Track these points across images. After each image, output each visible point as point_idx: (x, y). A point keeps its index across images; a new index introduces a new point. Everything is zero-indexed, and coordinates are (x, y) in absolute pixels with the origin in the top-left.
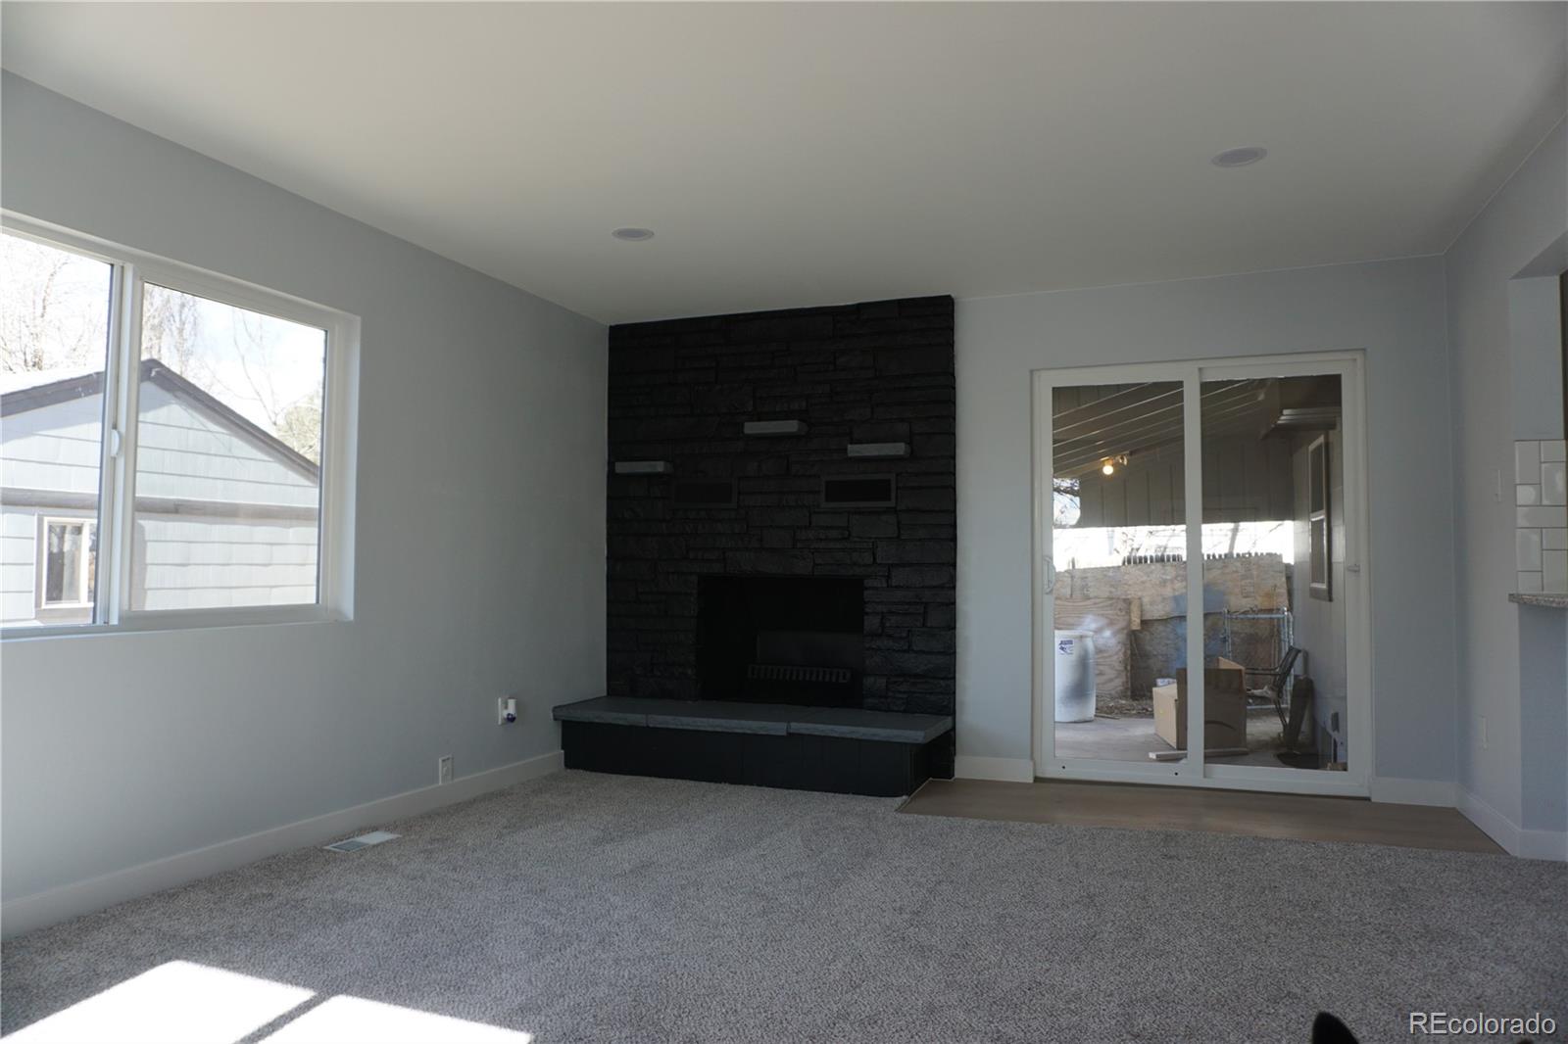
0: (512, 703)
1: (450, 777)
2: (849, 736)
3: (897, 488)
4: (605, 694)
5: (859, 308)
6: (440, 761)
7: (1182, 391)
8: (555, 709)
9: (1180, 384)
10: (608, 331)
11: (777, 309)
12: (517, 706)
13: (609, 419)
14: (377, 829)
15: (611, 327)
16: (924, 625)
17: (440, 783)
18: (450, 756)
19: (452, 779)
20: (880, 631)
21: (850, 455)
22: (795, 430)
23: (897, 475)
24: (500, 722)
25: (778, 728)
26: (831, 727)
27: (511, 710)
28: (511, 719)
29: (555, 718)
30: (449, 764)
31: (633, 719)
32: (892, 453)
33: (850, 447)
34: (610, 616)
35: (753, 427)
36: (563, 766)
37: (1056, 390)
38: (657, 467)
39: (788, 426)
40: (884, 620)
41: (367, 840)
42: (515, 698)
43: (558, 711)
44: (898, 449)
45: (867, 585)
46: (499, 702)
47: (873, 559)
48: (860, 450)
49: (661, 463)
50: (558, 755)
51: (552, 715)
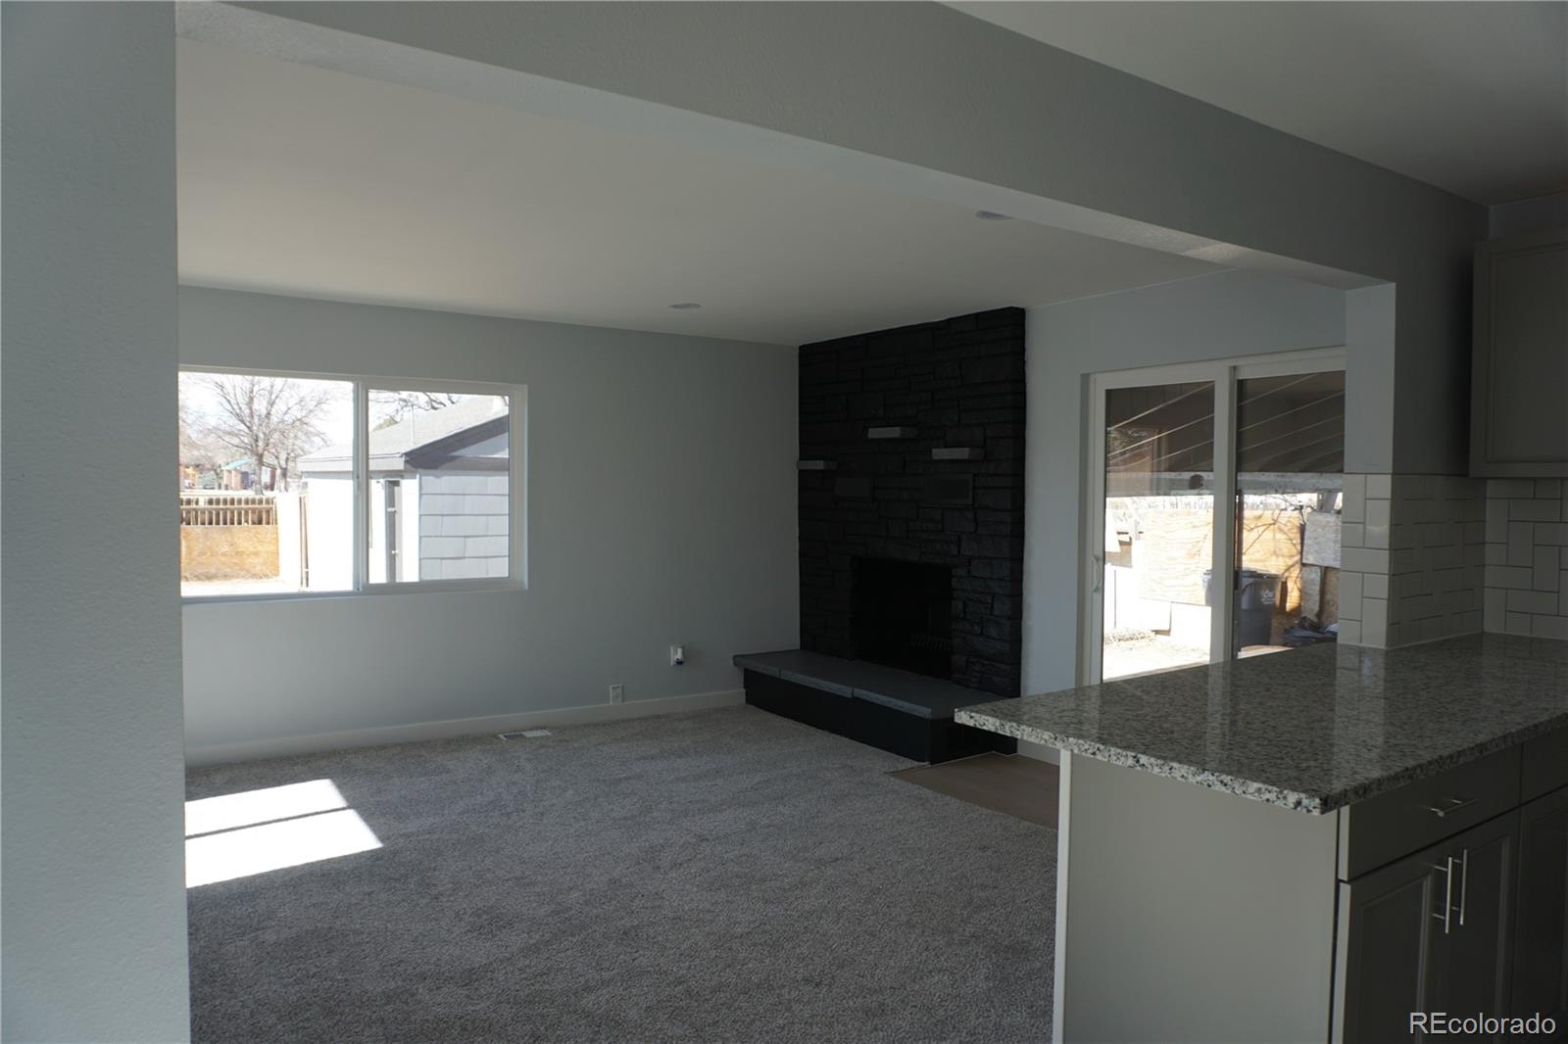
0: (680, 651)
1: (620, 699)
2: (885, 704)
3: (974, 488)
4: (799, 648)
5: (951, 322)
6: (610, 687)
7: (1213, 390)
8: (735, 657)
9: (1212, 383)
10: (798, 350)
11: (897, 326)
12: (683, 653)
13: (801, 424)
15: (801, 348)
16: (991, 614)
17: (611, 703)
18: (620, 685)
19: (623, 701)
20: (962, 616)
21: (937, 458)
22: (897, 435)
23: (975, 475)
24: (672, 664)
25: (845, 691)
26: (877, 695)
27: (679, 656)
28: (679, 663)
29: (735, 664)
30: (619, 690)
31: (772, 671)
32: (961, 457)
33: (934, 451)
34: (801, 585)
35: (874, 433)
36: (744, 701)
37: (1109, 392)
38: (819, 465)
39: (894, 432)
40: (965, 606)
41: (529, 734)
42: (683, 648)
43: (738, 659)
44: (963, 453)
45: (954, 573)
46: (672, 648)
47: (959, 552)
48: (940, 453)
49: (822, 462)
50: (739, 693)
51: (732, 662)
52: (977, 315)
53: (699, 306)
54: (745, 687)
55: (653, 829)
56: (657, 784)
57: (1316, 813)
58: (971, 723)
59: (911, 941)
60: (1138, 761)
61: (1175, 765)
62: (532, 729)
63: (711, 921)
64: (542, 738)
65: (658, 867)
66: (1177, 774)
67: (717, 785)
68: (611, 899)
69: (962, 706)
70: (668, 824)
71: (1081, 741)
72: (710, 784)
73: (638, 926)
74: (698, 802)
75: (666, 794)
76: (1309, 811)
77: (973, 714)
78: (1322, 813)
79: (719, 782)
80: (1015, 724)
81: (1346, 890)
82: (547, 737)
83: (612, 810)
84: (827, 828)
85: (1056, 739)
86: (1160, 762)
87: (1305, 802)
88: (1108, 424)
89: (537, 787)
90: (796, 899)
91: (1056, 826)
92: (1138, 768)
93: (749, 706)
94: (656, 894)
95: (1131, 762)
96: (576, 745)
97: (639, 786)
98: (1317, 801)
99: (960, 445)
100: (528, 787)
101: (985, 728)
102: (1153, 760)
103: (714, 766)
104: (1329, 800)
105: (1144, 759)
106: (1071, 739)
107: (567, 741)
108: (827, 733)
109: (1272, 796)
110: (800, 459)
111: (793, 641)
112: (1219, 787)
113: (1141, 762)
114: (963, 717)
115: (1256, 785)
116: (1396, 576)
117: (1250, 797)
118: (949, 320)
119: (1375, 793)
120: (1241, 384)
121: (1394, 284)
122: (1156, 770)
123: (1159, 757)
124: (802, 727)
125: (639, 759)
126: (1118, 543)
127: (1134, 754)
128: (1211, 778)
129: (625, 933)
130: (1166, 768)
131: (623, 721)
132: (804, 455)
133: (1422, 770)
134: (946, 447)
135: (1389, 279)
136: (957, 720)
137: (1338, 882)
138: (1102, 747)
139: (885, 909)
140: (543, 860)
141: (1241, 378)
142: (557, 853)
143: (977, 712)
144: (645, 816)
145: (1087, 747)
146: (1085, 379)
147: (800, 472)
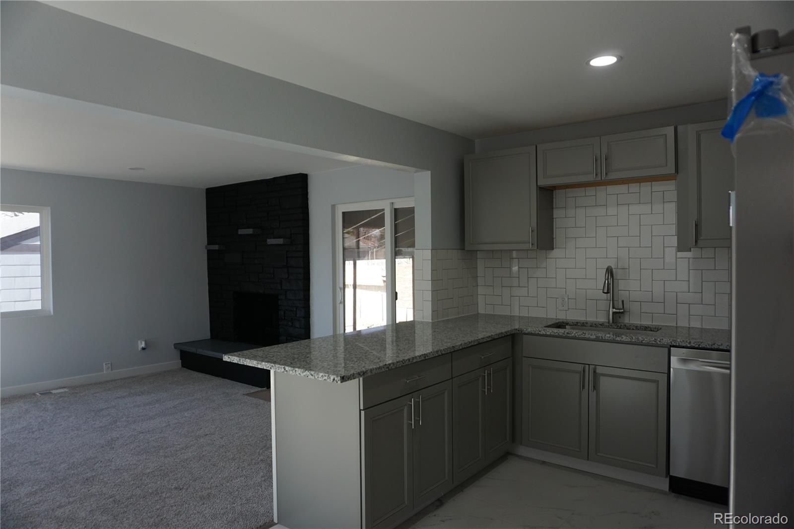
0: (143, 343)
1: (110, 370)
3: (287, 257)
4: (209, 338)
5: (275, 179)
6: (104, 364)
7: (384, 213)
8: (175, 344)
9: (383, 210)
10: (205, 191)
11: (251, 180)
12: (146, 344)
13: (208, 227)
14: (65, 388)
15: (207, 189)
16: (296, 316)
17: (105, 372)
18: (110, 362)
19: (112, 371)
20: (283, 317)
21: (269, 243)
22: (251, 233)
23: (287, 252)
24: (139, 350)
27: (143, 345)
28: (143, 349)
29: (175, 348)
30: (110, 365)
31: (193, 350)
32: (279, 243)
33: (268, 240)
34: (210, 307)
35: (241, 232)
36: (181, 366)
37: (344, 213)
38: (216, 247)
39: (250, 231)
40: (285, 313)
41: (54, 392)
42: (145, 341)
43: (176, 346)
44: (280, 241)
45: (279, 298)
46: (139, 342)
47: (281, 287)
48: (271, 241)
49: (217, 246)
50: (178, 362)
51: (173, 347)
52: (286, 177)
53: (144, 169)
54: (181, 359)
55: (115, 431)
56: (123, 409)
57: (339, 382)
58: (229, 360)
59: (232, 466)
60: (285, 369)
61: (297, 369)
62: (57, 389)
63: (135, 469)
64: (62, 392)
65: (113, 448)
66: (297, 373)
67: (155, 407)
68: (83, 465)
69: (226, 353)
70: (124, 427)
71: (266, 364)
72: (151, 407)
73: (95, 475)
74: (143, 416)
75: (126, 414)
76: (337, 382)
77: (229, 356)
78: (341, 382)
79: (157, 405)
80: (244, 359)
81: (363, 412)
82: (65, 392)
83: (95, 424)
84: (206, 421)
85: (258, 363)
86: (292, 369)
87: (336, 379)
88: (344, 227)
89: (53, 417)
90: (181, 454)
91: (270, 401)
92: (285, 372)
93: (183, 368)
94: (109, 460)
95: (283, 370)
96: (82, 394)
97: (113, 411)
98: (339, 378)
99: (280, 237)
100: (49, 418)
101: (234, 362)
102: (290, 368)
103: (156, 398)
104: (345, 378)
105: (287, 368)
106: (263, 363)
107: (77, 393)
108: (220, 378)
109: (326, 378)
110: (208, 244)
111: (207, 335)
112: (310, 377)
113: (286, 369)
114: (226, 358)
115: (321, 374)
116: (434, 291)
117: (320, 379)
118: (274, 178)
119: (369, 374)
120: (396, 211)
121: (430, 172)
122: (291, 372)
123: (291, 367)
124: (208, 377)
125: (116, 399)
126: (383, 282)
127: (283, 367)
128: (308, 373)
129: (87, 479)
130: (294, 371)
131: (112, 381)
132: (210, 242)
133: (394, 365)
134: (274, 238)
135: (428, 169)
136: (224, 360)
137: (360, 410)
138: (273, 365)
139: (224, 454)
140: (48, 451)
141: (395, 207)
142: (57, 447)
143: (231, 355)
144: (112, 425)
145: (268, 365)
146: (333, 207)
147: (208, 250)
